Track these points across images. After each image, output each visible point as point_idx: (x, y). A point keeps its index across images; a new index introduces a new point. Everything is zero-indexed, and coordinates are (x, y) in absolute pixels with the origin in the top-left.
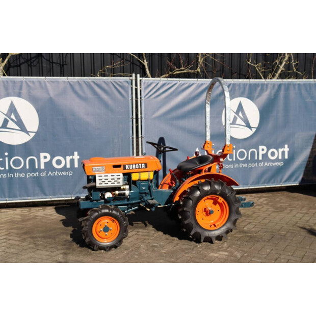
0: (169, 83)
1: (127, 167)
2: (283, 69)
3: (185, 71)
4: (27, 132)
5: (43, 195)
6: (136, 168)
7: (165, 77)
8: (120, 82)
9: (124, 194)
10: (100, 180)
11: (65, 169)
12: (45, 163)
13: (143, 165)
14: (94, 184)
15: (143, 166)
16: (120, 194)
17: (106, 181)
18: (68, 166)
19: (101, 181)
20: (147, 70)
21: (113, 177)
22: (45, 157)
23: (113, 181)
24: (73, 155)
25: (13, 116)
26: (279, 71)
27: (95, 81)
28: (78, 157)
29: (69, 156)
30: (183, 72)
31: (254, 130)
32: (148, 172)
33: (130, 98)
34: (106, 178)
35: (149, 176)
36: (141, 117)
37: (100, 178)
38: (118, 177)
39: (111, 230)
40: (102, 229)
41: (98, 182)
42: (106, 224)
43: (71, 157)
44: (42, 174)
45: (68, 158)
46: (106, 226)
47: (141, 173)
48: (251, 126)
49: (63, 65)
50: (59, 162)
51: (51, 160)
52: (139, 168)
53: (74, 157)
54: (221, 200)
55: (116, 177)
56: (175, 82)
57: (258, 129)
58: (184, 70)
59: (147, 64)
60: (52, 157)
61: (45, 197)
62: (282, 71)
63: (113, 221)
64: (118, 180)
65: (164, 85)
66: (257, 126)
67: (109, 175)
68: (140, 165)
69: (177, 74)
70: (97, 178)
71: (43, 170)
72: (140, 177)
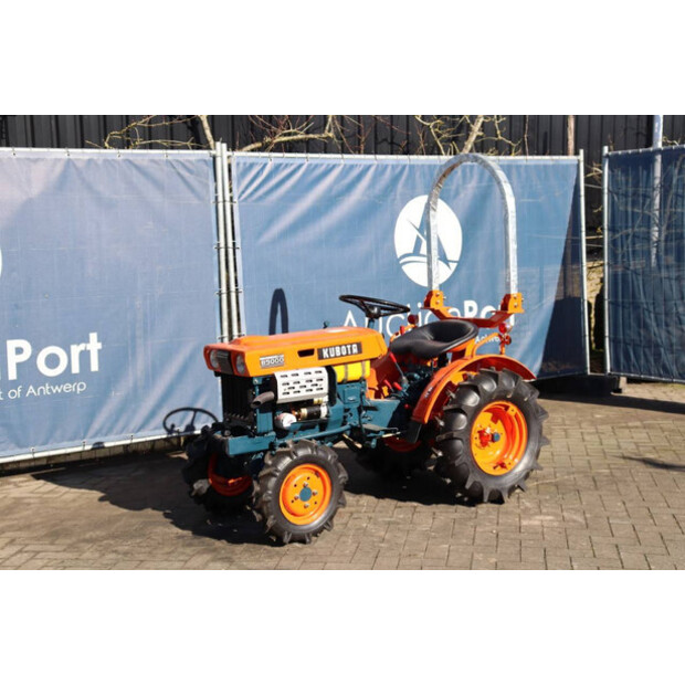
0: (287, 165)
1: (325, 353)
2: (481, 134)
3: (300, 137)
5: (13, 445)
6: (342, 355)
8: (189, 161)
9: (319, 413)
10: (284, 384)
11: (67, 376)
12: (19, 365)
13: (355, 346)
14: (270, 395)
15: (355, 351)
16: (310, 416)
17: (297, 387)
18: (76, 369)
19: (287, 387)
21: (309, 377)
22: (19, 351)
23: (309, 386)
24: (87, 340)
26: (472, 138)
27: (131, 158)
28: (99, 346)
29: (79, 344)
31: (453, 266)
32: (361, 361)
33: (213, 200)
34: (296, 379)
35: (364, 371)
36: (234, 244)
37: (285, 380)
38: (319, 376)
39: (314, 494)
40: (297, 495)
41: (281, 389)
42: (306, 482)
43: (82, 347)
44: (13, 394)
45: (76, 350)
46: (305, 486)
47: (349, 366)
48: (449, 257)
50: (52, 361)
51: (34, 357)
52: (347, 354)
53: (89, 347)
54: (513, 410)
55: (314, 377)
56: (299, 162)
57: (460, 263)
58: (295, 134)
60: (36, 350)
61: (18, 450)
62: (478, 137)
63: (317, 473)
64: (319, 383)
65: (277, 168)
66: (457, 259)
67: (301, 372)
68: (349, 347)
70: (280, 381)
71: (14, 384)
72: (346, 373)
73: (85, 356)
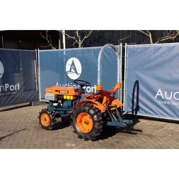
4: (78, 74)
7: (157, 43)
10: (46, 96)
13: (67, 91)
17: (49, 97)
20: (151, 39)
23: (51, 97)
24: (94, 86)
25: (73, 67)
30: (166, 39)
32: (69, 95)
35: (70, 98)
39: (47, 120)
45: (92, 88)
46: (45, 118)
49: (110, 40)
50: (89, 89)
52: (65, 93)
59: (151, 36)
60: (86, 87)
64: (53, 97)
67: (50, 94)
69: (163, 41)
73: (94, 89)
